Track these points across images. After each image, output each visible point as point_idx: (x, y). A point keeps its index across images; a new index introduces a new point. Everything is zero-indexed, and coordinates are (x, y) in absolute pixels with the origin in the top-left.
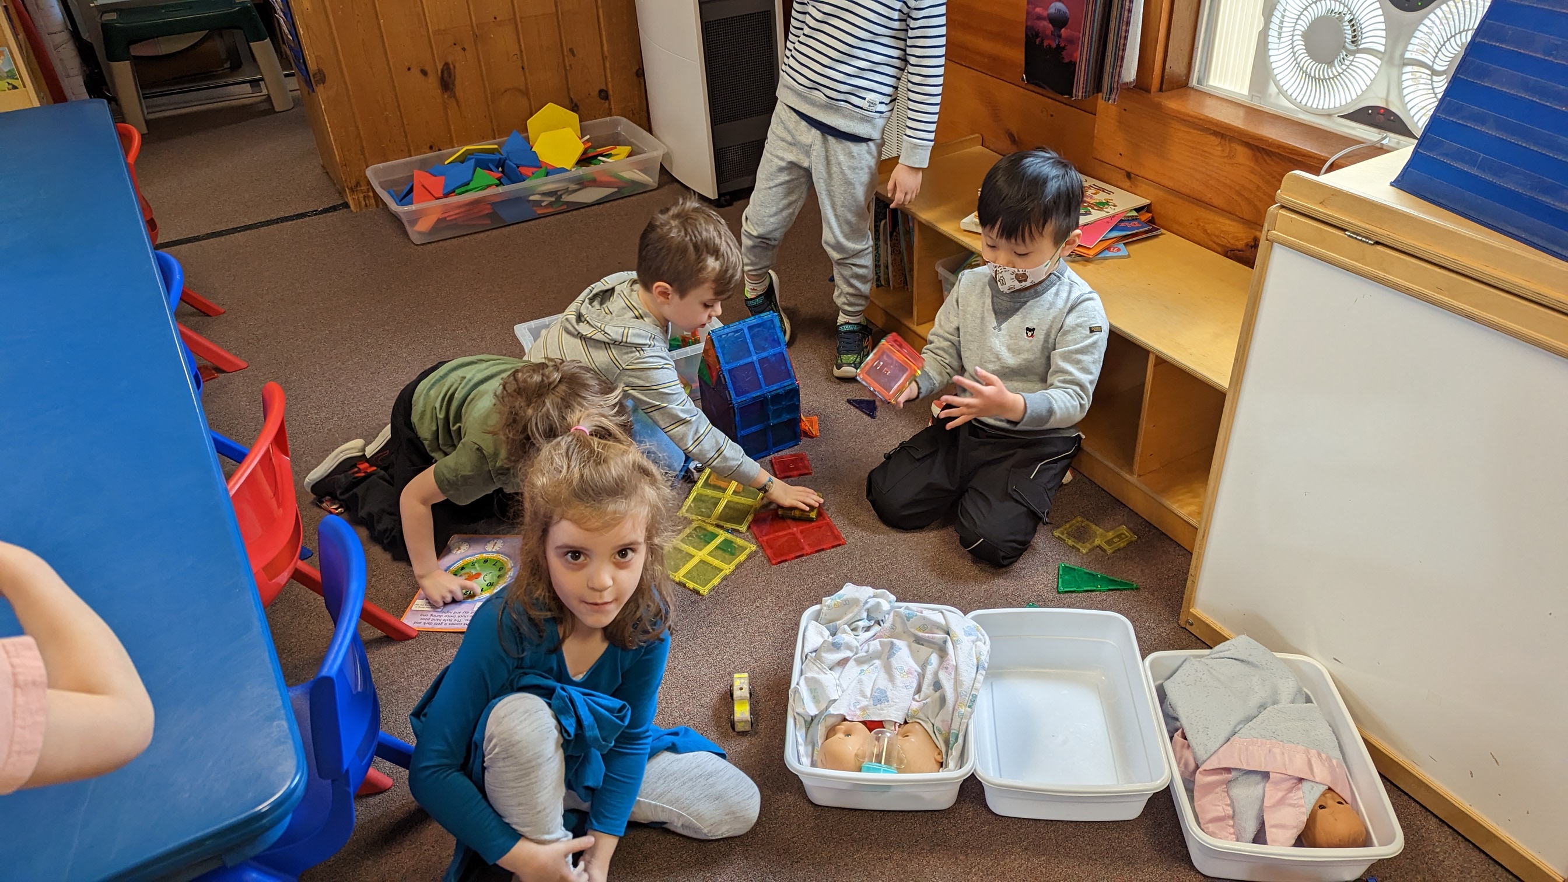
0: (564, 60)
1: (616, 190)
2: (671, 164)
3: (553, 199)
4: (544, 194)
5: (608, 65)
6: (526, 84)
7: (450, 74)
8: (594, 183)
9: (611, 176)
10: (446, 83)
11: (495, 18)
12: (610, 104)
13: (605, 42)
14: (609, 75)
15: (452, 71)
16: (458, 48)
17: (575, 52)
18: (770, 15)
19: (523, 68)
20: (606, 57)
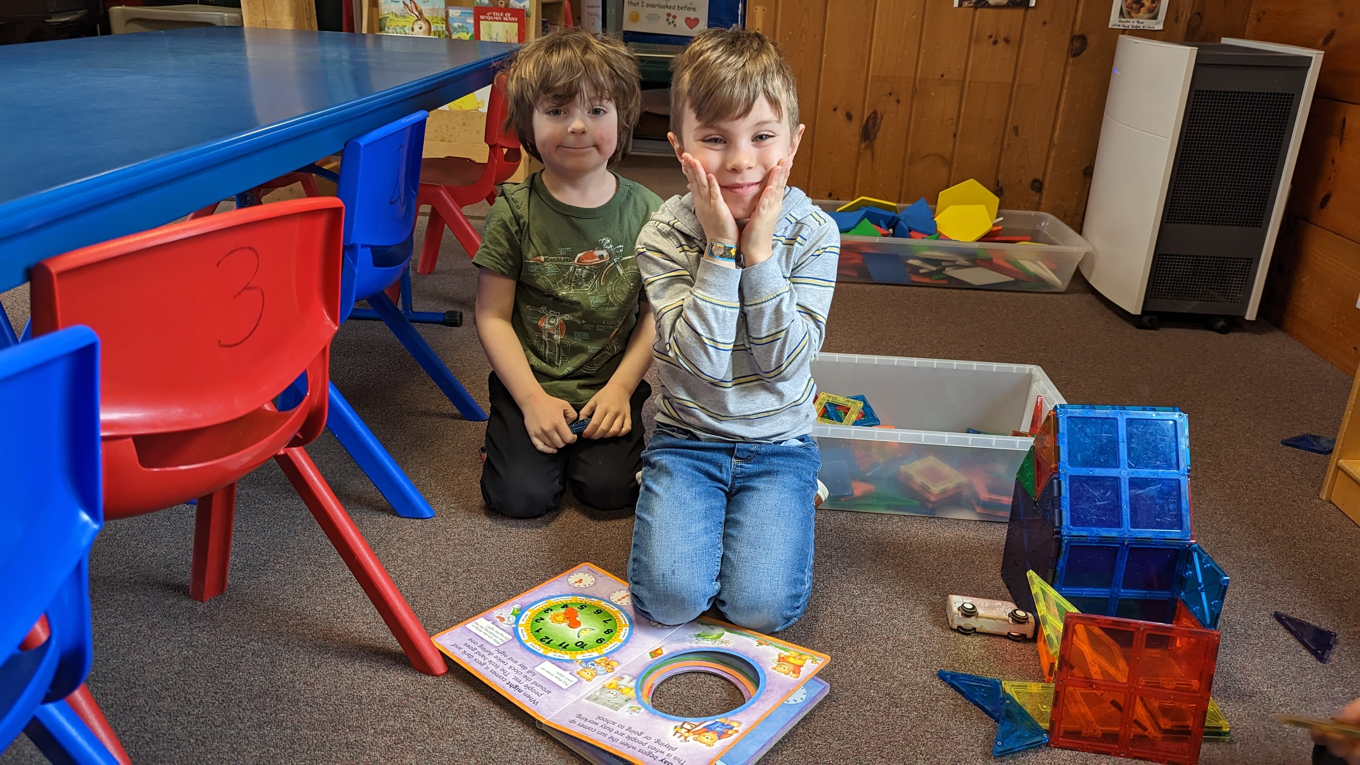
0: (1004, 135)
1: (1013, 279)
2: (1091, 270)
3: (934, 269)
4: (927, 260)
5: (1053, 154)
6: (953, 151)
7: (875, 124)
8: (988, 263)
9: (1009, 262)
10: (868, 133)
11: (942, 76)
12: (1040, 199)
13: (1058, 127)
14: (1050, 166)
15: (879, 121)
16: (893, 99)
17: (1020, 132)
18: (1292, 100)
19: (955, 135)
20: (1054, 145)
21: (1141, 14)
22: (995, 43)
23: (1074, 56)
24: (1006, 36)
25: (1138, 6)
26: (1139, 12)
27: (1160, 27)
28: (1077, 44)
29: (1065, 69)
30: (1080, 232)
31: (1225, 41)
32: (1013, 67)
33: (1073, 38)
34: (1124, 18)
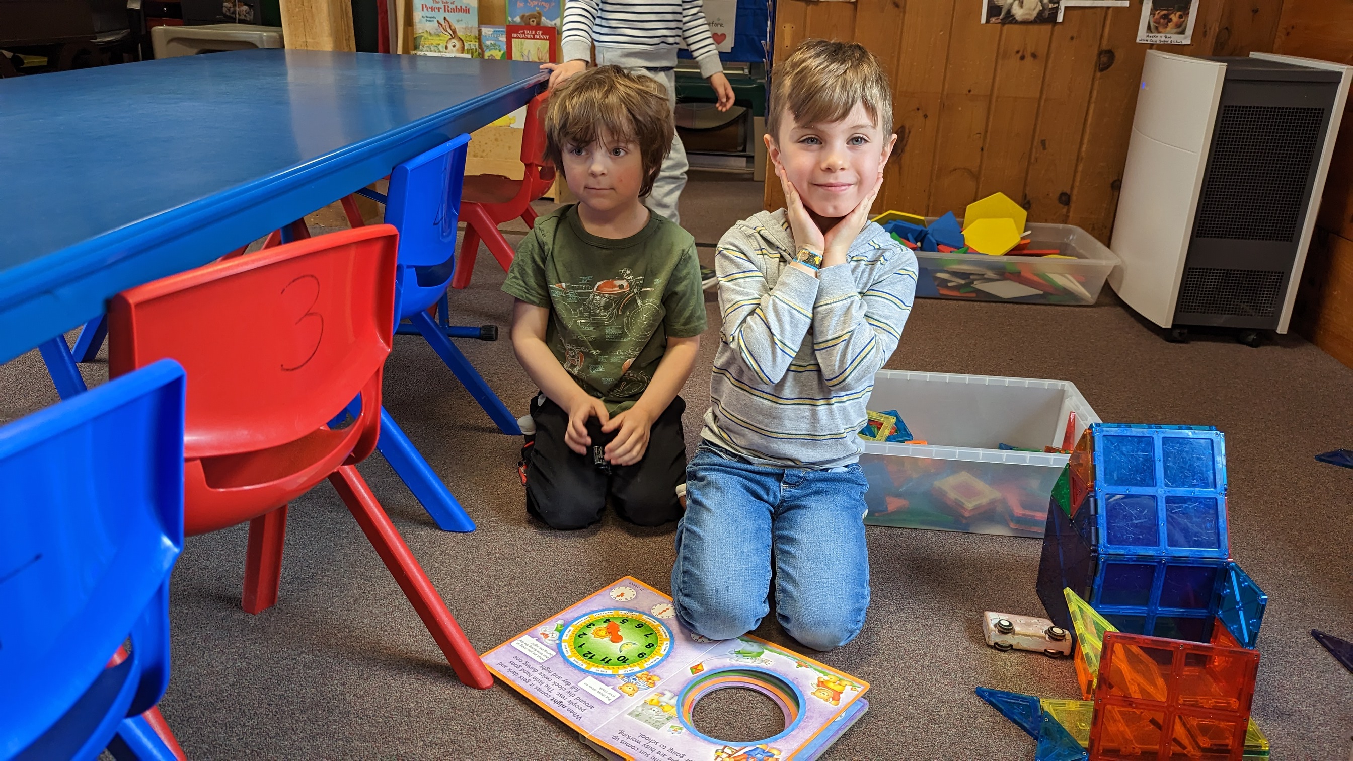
0: (1031, 149)
1: (1042, 293)
2: (1121, 283)
3: (963, 282)
4: (955, 274)
5: (1080, 168)
6: (980, 166)
8: (1016, 277)
9: (1038, 275)
11: (970, 91)
12: (1068, 211)
13: (1086, 141)
14: (1078, 178)
15: (906, 136)
16: (920, 113)
17: (1047, 146)
18: (1321, 116)
19: (982, 150)
20: (1082, 159)
21: (1168, 29)
22: (1022, 58)
23: (1102, 70)
24: (1033, 51)
25: (1166, 20)
26: (1166, 27)
27: (1188, 41)
28: (1104, 59)
29: (1093, 84)
30: (1108, 245)
31: (1254, 55)
32: (1040, 82)
33: (1100, 54)
34: (1151, 32)
